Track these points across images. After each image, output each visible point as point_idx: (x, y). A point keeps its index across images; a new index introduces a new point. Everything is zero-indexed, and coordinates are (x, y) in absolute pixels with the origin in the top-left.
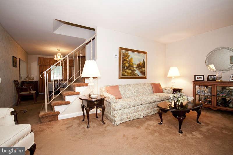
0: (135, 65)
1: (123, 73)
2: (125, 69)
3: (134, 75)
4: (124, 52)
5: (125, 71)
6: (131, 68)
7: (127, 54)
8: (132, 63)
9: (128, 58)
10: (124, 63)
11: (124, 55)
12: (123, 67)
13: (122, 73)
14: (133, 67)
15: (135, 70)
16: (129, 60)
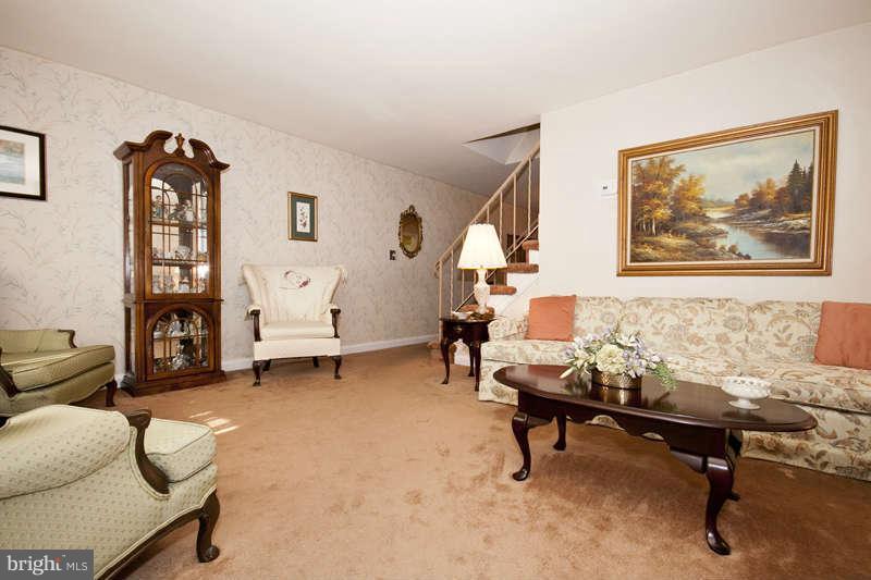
0: (719, 204)
1: (638, 250)
2: (651, 235)
3: (713, 256)
4: (644, 165)
5: (650, 243)
6: (690, 224)
7: (663, 164)
8: (699, 201)
9: (668, 182)
10: (647, 208)
11: (643, 176)
12: (636, 228)
13: (632, 250)
14: (705, 220)
15: (721, 234)
16: (674, 188)
